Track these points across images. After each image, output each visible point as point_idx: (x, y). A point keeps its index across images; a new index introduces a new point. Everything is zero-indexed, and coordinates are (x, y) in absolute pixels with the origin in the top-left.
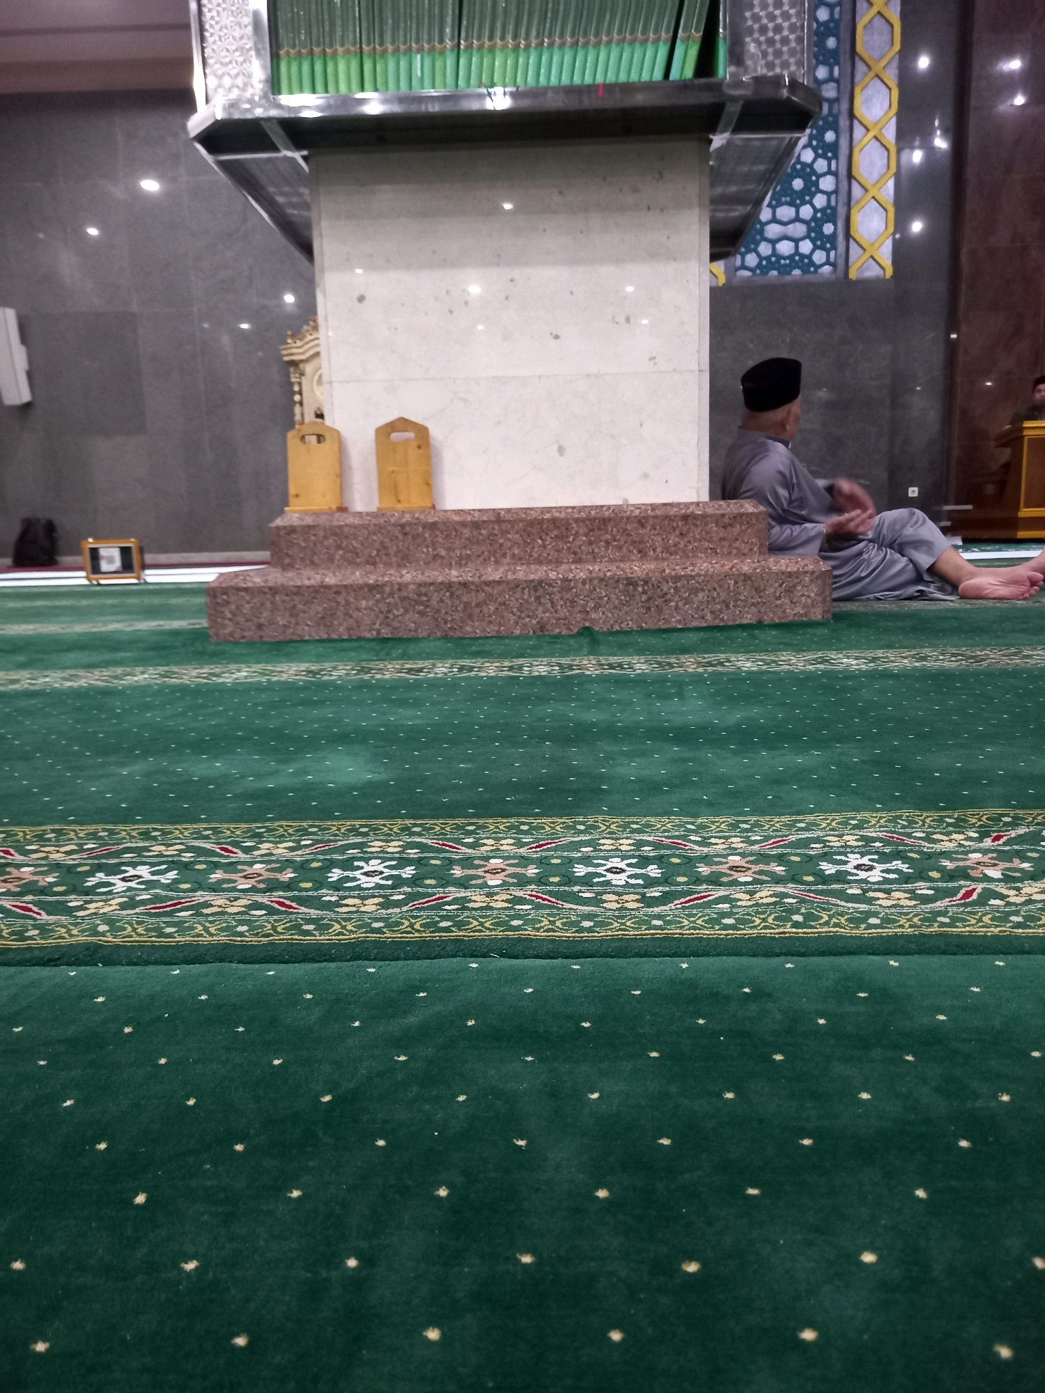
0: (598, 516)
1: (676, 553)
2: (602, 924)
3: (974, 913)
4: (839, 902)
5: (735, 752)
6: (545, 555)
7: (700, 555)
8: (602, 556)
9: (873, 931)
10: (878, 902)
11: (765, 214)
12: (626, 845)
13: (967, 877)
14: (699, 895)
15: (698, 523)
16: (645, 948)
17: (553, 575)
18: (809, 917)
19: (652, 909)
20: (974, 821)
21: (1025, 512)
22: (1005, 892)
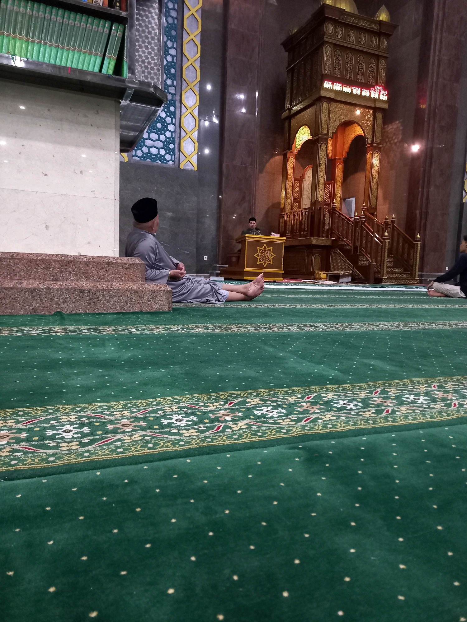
0: (65, 259)
1: (103, 279)
2: (59, 458)
3: (220, 436)
4: (168, 437)
5: (127, 371)
6: (38, 276)
7: (114, 280)
8: (67, 278)
9: (181, 447)
10: (184, 435)
11: (145, 135)
12: (73, 418)
13: (219, 421)
14: (107, 439)
15: (114, 266)
16: (80, 467)
17: (41, 286)
18: (155, 444)
19: (84, 448)
20: (222, 397)
21: (246, 270)
22: (232, 426)
